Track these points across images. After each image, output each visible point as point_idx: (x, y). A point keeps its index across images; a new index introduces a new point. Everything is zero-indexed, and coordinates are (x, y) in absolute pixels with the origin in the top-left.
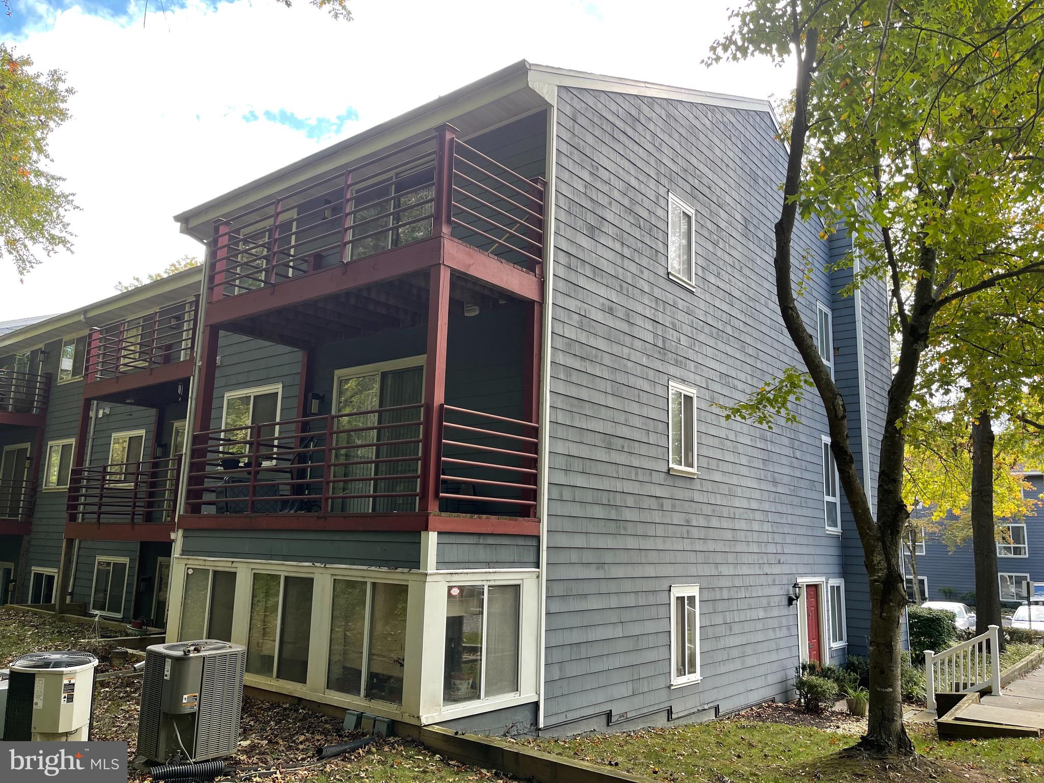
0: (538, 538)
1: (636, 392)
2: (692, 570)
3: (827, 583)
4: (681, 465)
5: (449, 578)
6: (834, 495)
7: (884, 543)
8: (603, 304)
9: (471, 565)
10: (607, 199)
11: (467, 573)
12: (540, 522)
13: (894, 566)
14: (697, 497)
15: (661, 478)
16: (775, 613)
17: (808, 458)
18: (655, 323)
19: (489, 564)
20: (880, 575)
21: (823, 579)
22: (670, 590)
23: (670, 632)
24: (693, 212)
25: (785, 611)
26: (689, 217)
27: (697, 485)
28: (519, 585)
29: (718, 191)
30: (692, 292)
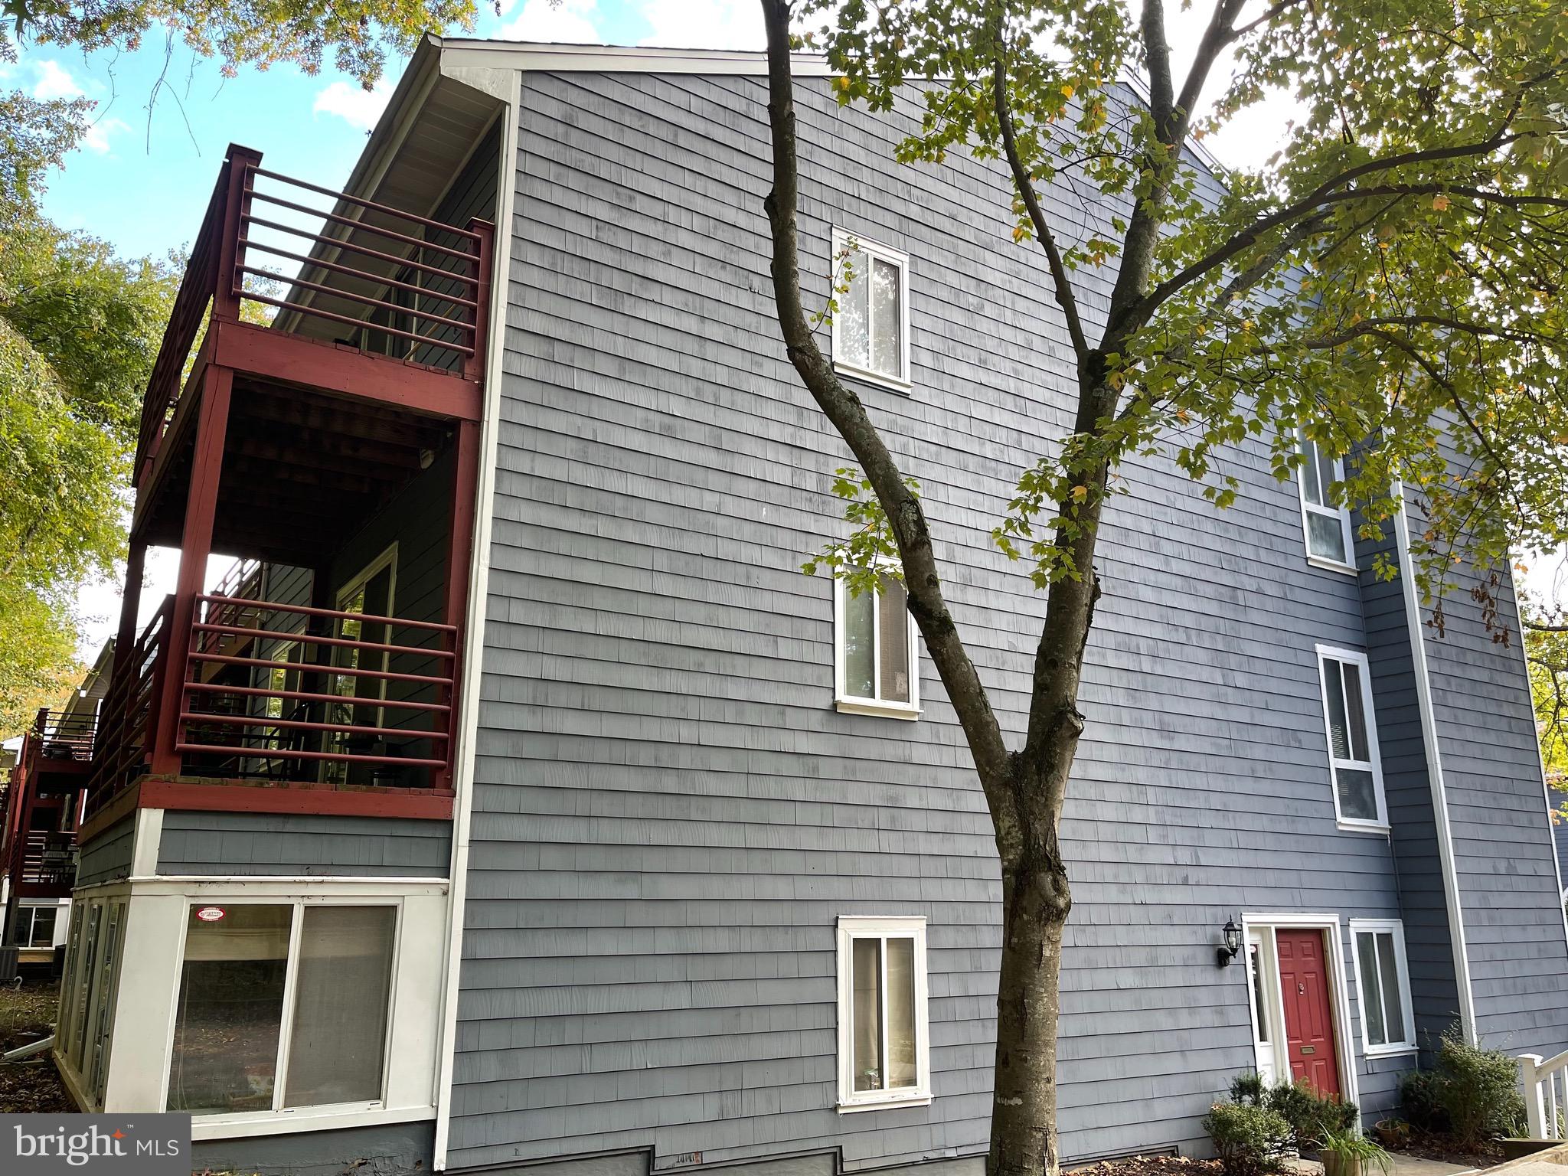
0: (449, 823)
1: (742, 569)
2: (911, 890)
3: (1345, 927)
4: (873, 696)
5: (193, 890)
6: (1362, 755)
7: (1018, 792)
8: (647, 421)
9: (259, 869)
10: (661, 247)
11: (243, 883)
12: (454, 795)
13: (1036, 837)
14: (919, 754)
15: (815, 721)
16: (1176, 978)
17: (1273, 686)
18: (795, 451)
19: (308, 868)
20: (1011, 857)
21: (1334, 918)
22: (836, 926)
23: (836, 1004)
24: (906, 259)
25: (1210, 976)
26: (895, 269)
27: (924, 733)
28: (394, 908)
29: (978, 221)
30: (905, 396)
